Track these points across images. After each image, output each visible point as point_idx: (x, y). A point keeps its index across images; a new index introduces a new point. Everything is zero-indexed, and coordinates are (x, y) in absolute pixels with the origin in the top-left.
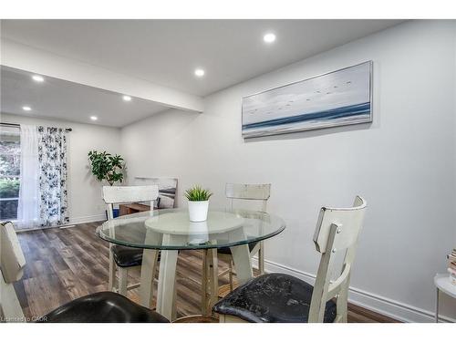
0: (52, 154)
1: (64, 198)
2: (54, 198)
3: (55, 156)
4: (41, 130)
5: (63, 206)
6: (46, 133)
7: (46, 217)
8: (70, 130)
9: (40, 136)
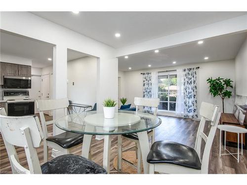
0: (189, 82)
1: (195, 104)
2: (191, 104)
3: (191, 82)
4: (185, 70)
5: (195, 108)
6: (187, 71)
7: (187, 113)
8: (199, 68)
9: (184, 73)
